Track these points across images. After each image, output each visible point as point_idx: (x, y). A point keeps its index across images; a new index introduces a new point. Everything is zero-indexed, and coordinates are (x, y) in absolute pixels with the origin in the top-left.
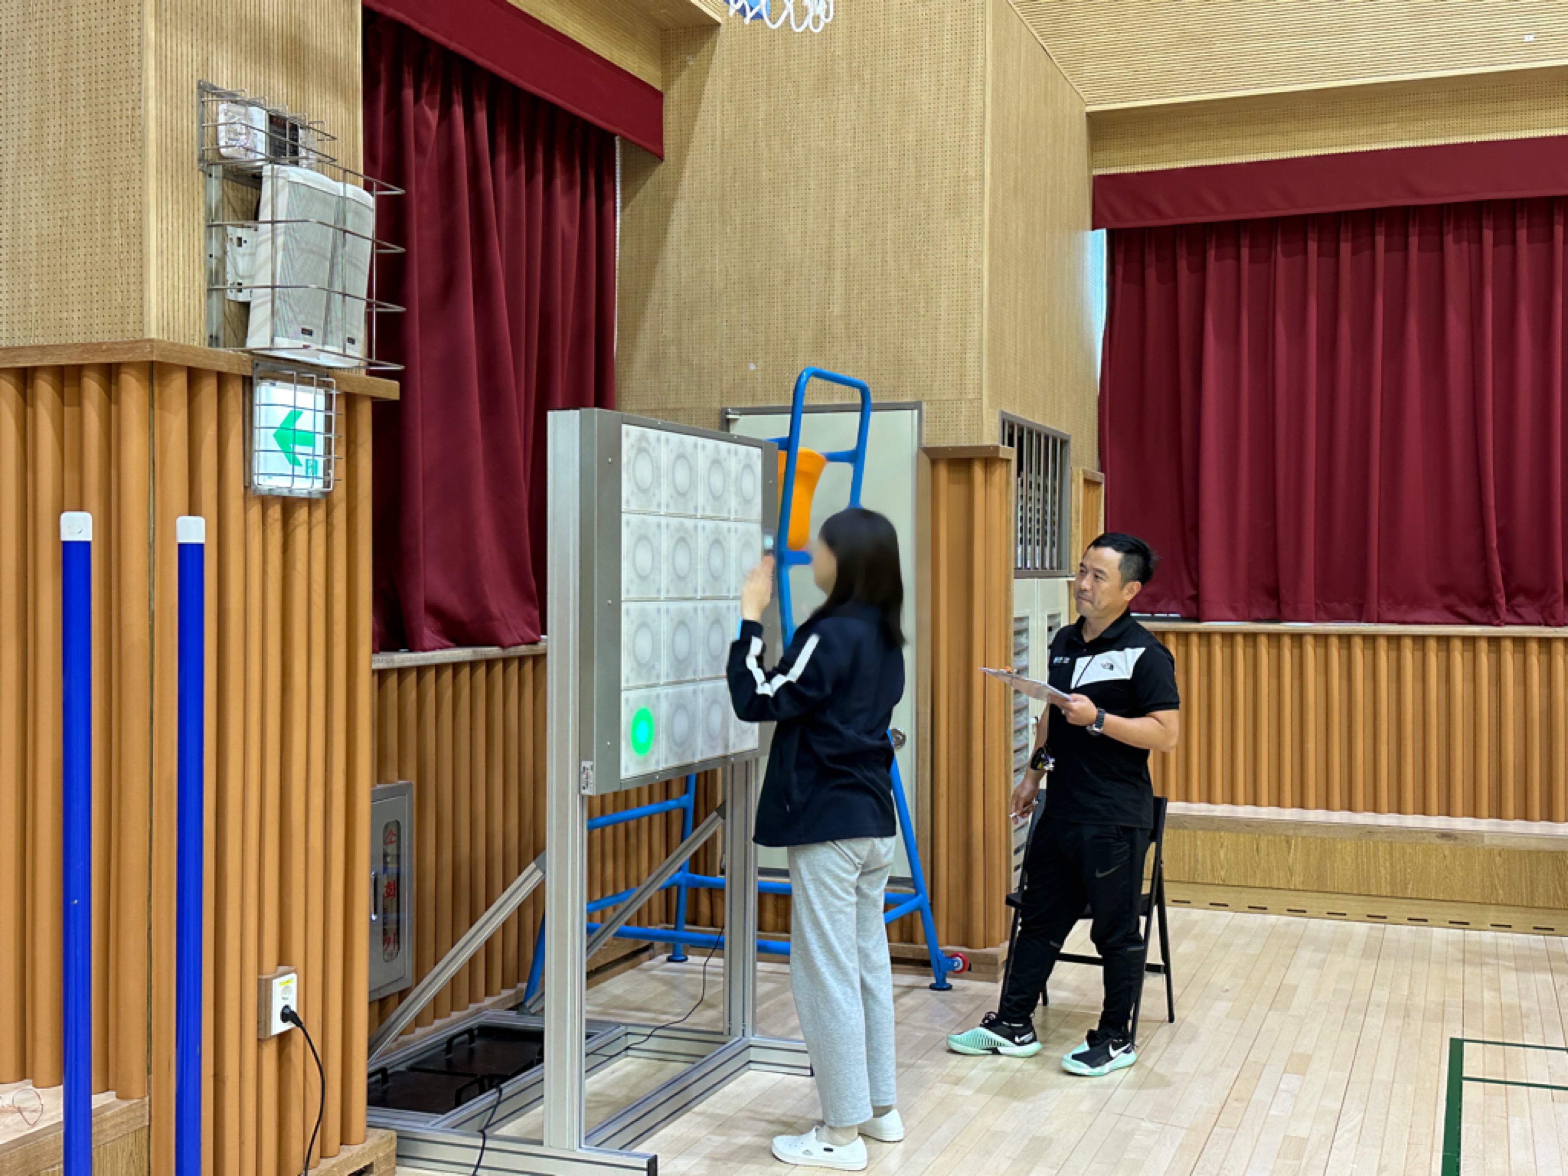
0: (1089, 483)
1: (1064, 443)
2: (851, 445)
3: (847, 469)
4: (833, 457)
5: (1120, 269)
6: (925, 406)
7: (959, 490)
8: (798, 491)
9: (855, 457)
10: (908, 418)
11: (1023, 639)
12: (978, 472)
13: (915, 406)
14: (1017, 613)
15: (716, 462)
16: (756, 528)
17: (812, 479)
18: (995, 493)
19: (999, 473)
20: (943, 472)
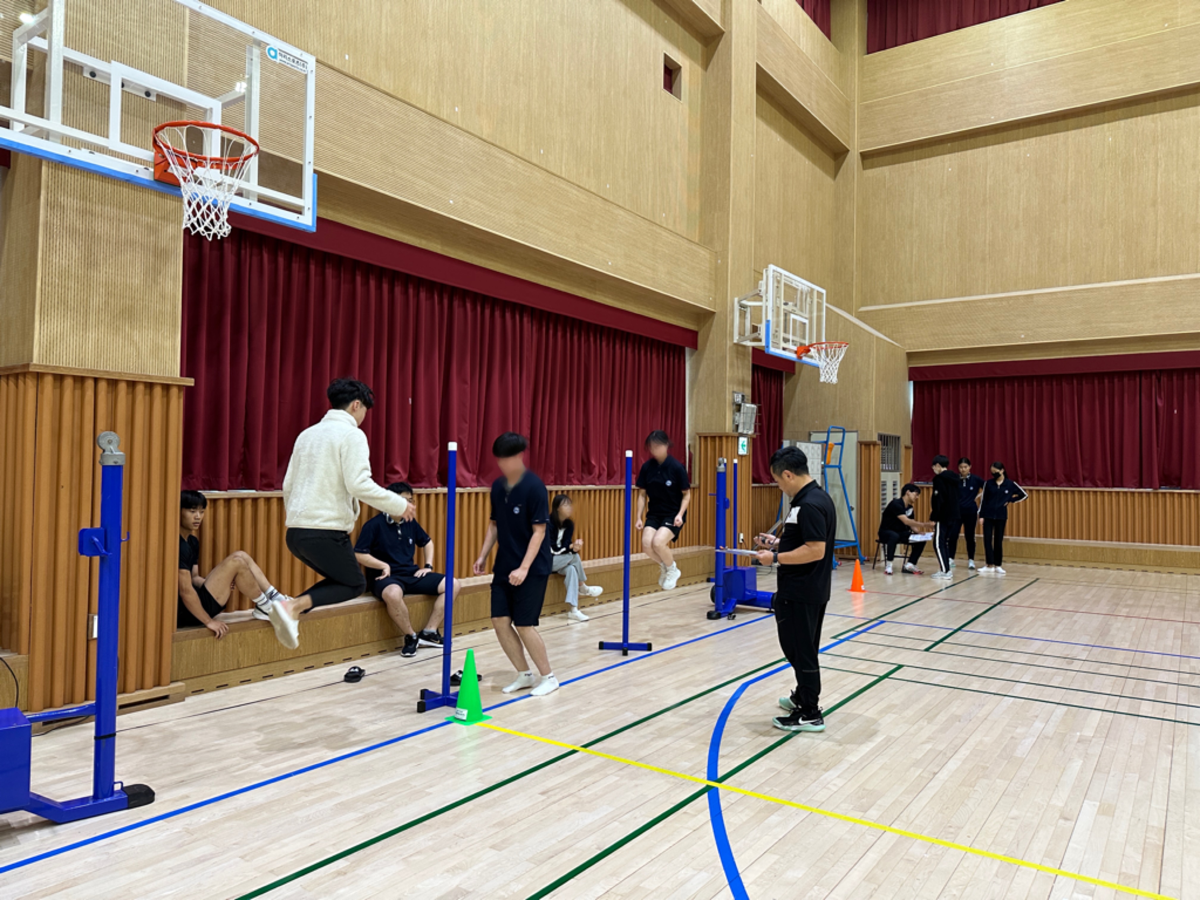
0: (907, 448)
1: (899, 438)
2: (840, 441)
3: (840, 446)
4: (836, 444)
5: (917, 391)
6: (859, 432)
7: (867, 451)
8: (828, 452)
9: (842, 444)
10: (855, 434)
11: (885, 487)
12: (872, 447)
13: (857, 431)
14: (882, 480)
15: (813, 448)
16: (820, 460)
17: (831, 449)
18: (876, 452)
19: (877, 448)
20: (863, 446)
